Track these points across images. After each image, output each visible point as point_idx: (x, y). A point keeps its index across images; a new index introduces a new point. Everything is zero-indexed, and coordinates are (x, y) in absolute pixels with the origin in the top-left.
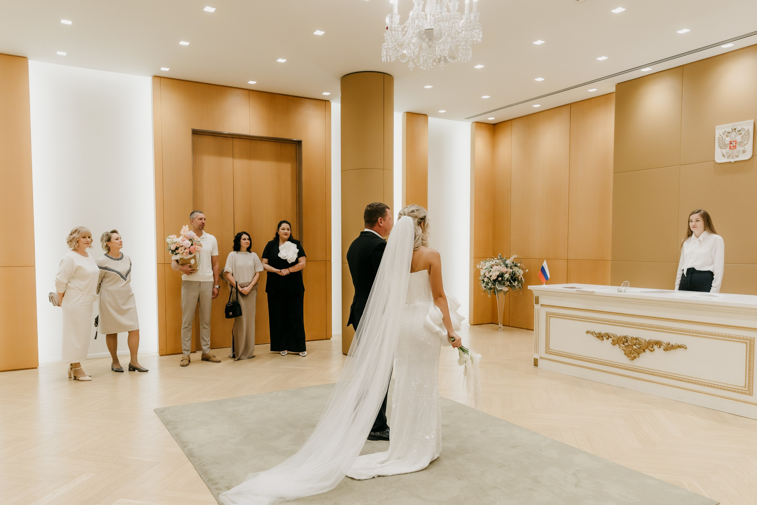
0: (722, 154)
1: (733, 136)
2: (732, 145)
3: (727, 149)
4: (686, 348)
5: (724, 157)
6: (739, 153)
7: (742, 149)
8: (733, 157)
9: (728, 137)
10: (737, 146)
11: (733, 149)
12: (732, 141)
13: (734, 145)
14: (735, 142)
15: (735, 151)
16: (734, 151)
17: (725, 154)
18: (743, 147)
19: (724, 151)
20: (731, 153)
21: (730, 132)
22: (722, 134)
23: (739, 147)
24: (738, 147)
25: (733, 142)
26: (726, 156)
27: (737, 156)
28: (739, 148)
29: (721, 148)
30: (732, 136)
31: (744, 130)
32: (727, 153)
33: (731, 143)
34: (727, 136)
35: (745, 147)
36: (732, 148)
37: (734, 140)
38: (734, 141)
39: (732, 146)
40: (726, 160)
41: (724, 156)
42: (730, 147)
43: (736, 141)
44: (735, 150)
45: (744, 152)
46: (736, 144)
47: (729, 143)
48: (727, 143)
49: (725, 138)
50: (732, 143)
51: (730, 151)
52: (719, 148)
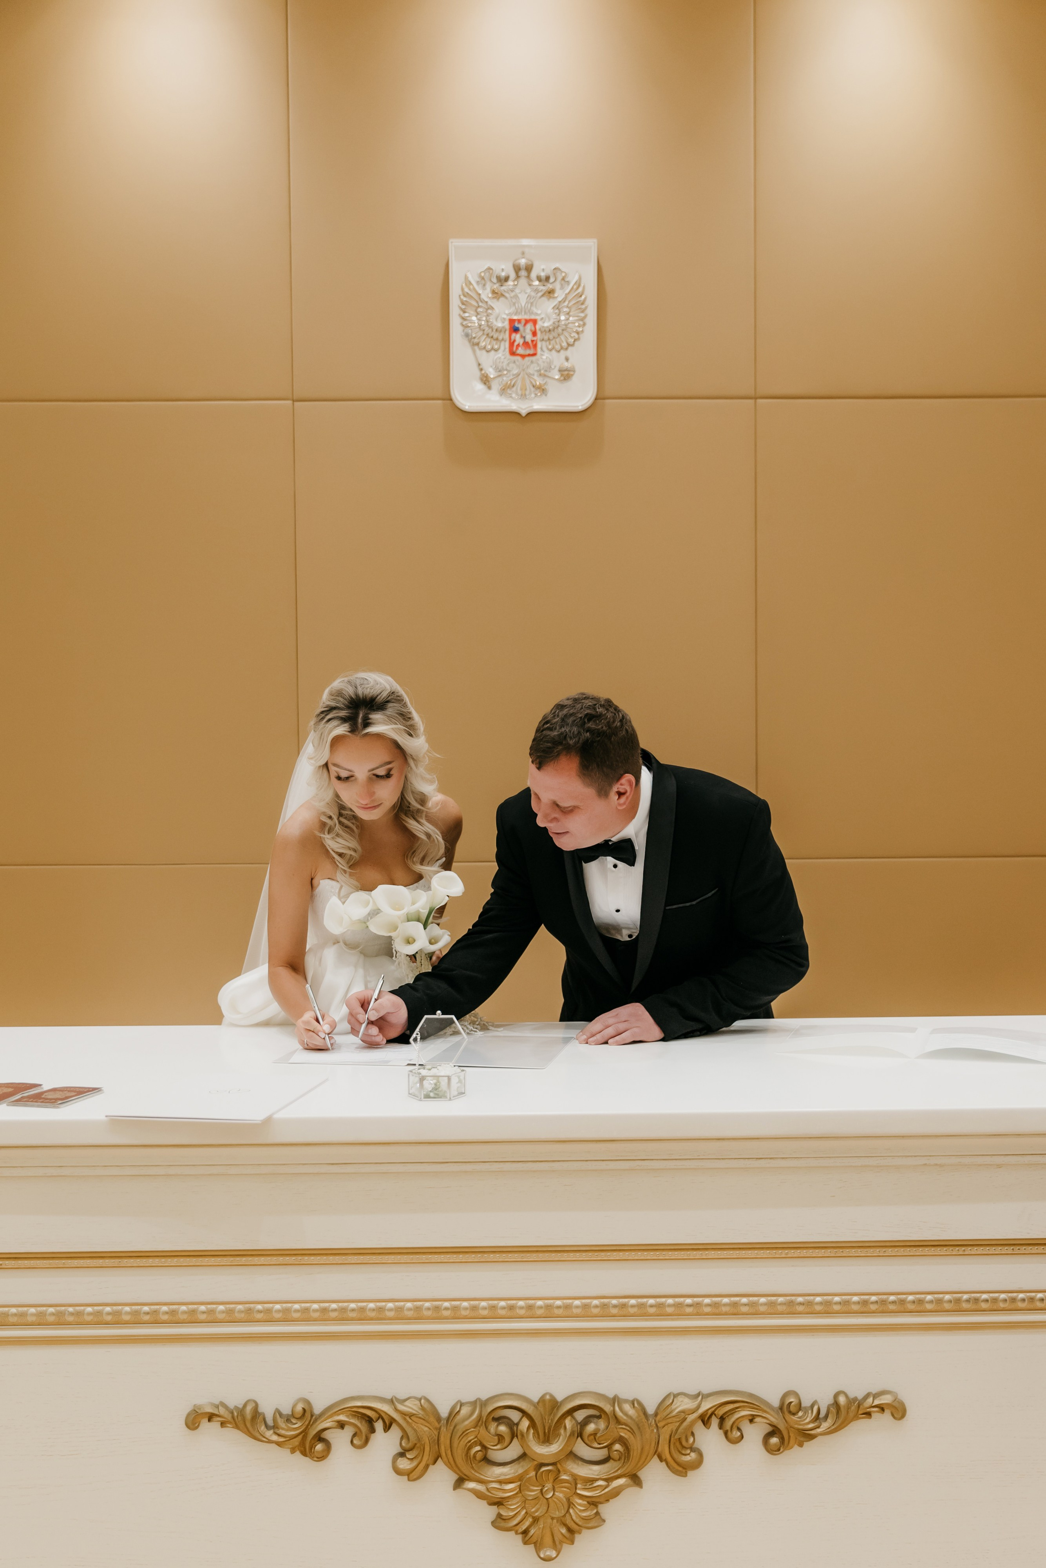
0: (478, 374)
1: (523, 299)
2: (517, 338)
3: (500, 354)
4: (898, 1411)
5: (489, 388)
6: (547, 379)
7: (558, 360)
8: (524, 388)
9: (502, 299)
10: (539, 345)
11: (523, 356)
12: (519, 321)
13: (529, 338)
14: (529, 326)
15: (532, 366)
16: (528, 367)
17: (492, 374)
18: (563, 354)
19: (489, 361)
20: (515, 372)
21: (507, 279)
22: (478, 283)
23: (545, 349)
24: (542, 349)
25: (523, 322)
26: (496, 386)
27: (542, 390)
28: (544, 355)
29: (474, 344)
30: (516, 296)
31: (563, 279)
32: (500, 371)
33: (516, 330)
34: (497, 295)
35: (569, 353)
36: (521, 351)
37: (527, 317)
38: (527, 321)
39: (521, 341)
40: (494, 401)
41: (486, 380)
42: (512, 344)
43: (535, 322)
44: (532, 362)
45: (566, 375)
46: (534, 334)
47: (506, 325)
48: (500, 325)
49: (490, 303)
50: (520, 326)
51: (515, 366)
52: (467, 342)
